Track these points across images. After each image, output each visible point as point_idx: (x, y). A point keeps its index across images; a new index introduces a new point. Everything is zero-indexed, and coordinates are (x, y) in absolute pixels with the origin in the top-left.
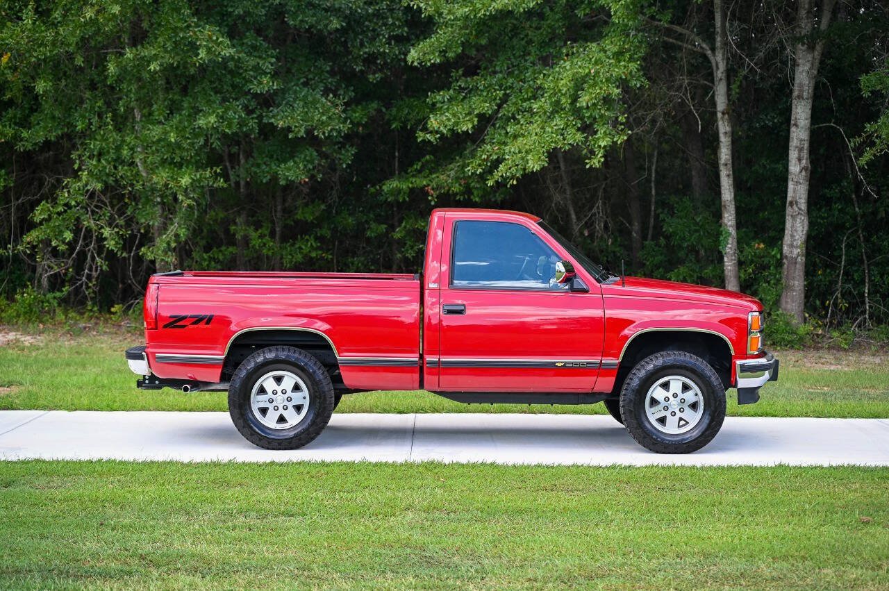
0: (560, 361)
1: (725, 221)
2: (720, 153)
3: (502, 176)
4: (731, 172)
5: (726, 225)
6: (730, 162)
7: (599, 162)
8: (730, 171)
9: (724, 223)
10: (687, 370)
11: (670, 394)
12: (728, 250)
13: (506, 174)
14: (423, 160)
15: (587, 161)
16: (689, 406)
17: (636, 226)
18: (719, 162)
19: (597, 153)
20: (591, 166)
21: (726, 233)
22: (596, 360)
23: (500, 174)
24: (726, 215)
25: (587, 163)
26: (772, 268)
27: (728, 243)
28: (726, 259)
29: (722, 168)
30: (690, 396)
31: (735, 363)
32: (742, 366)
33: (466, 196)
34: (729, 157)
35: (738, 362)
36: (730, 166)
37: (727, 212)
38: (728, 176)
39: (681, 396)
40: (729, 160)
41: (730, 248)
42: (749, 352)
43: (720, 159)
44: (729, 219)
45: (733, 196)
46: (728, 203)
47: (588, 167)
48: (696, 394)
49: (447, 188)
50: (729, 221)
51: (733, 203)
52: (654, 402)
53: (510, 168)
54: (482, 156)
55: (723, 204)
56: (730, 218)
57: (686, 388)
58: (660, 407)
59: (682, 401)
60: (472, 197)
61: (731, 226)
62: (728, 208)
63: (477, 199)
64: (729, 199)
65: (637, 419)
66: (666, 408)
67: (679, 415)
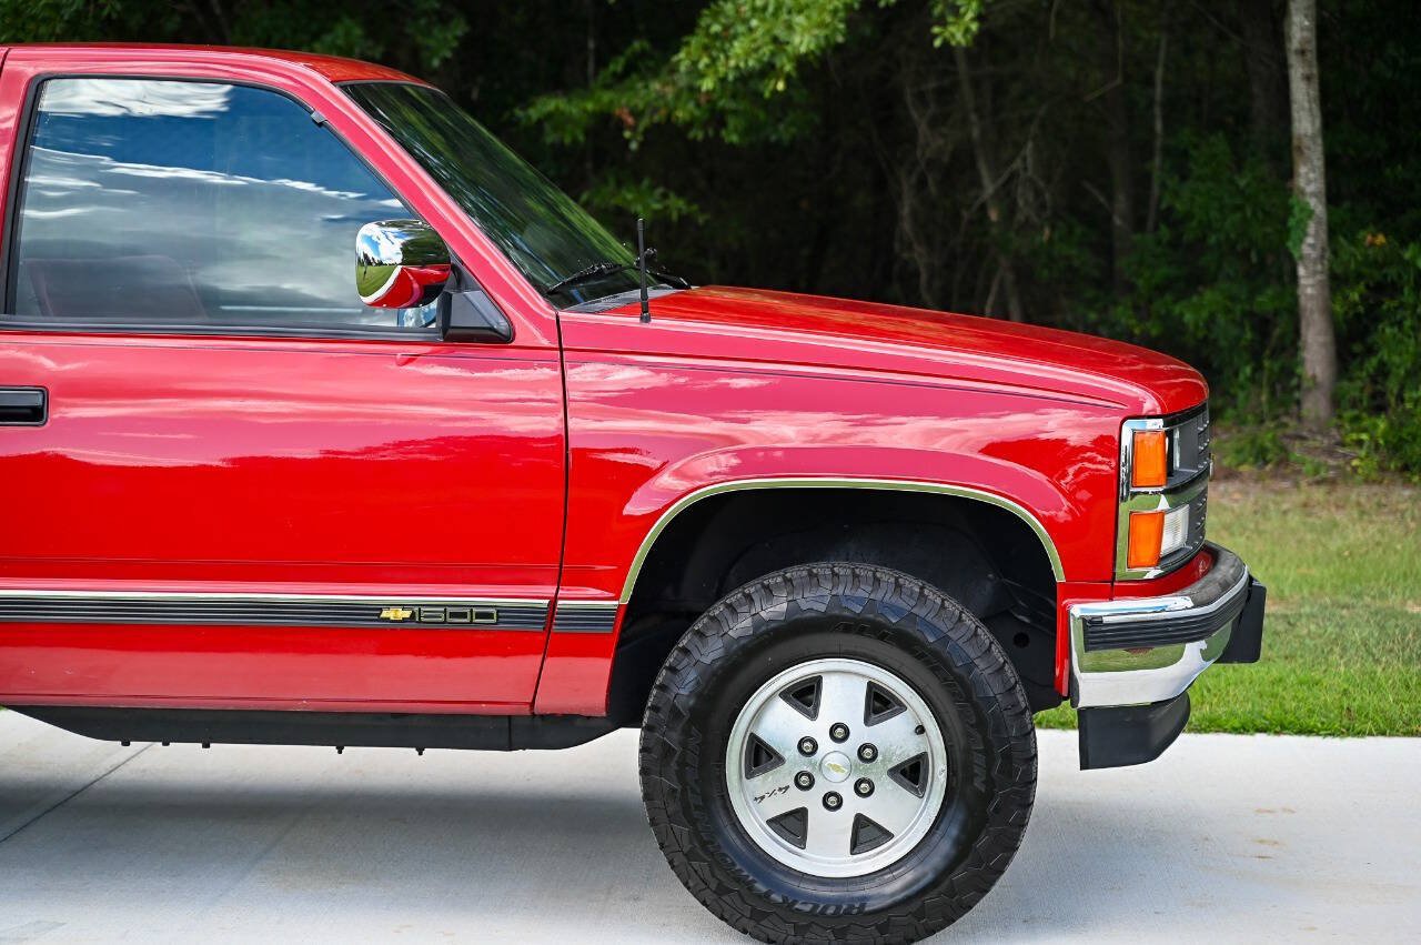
0: (396, 602)
1: (1301, 182)
2: (1290, 26)
3: (737, 67)
4: (1315, 71)
5: (1303, 193)
6: (1312, 46)
7: (967, 30)
8: (1310, 66)
9: (1299, 188)
10: (882, 637)
11: (819, 729)
12: (1306, 250)
13: (746, 62)
14: (629, 52)
15: (936, 30)
16: (893, 772)
17: (1121, 203)
18: (1288, 45)
19: (962, 10)
20: (946, 43)
21: (1302, 210)
22: (533, 597)
23: (732, 63)
24: (1302, 170)
25: (935, 36)
26: (1406, 291)
27: (1306, 234)
28: (1301, 271)
29: (1293, 60)
30: (898, 737)
31: (1067, 615)
32: (1091, 625)
33: (711, 132)
34: (1310, 35)
35: (1079, 610)
36: (1312, 56)
37: (1305, 164)
38: (1308, 78)
39: (860, 733)
40: (1305, 41)
41: (1312, 246)
42: (1122, 571)
43: (1290, 39)
44: (1309, 178)
45: (1318, 123)
46: (1307, 142)
47: (937, 43)
48: (921, 730)
49: (663, 112)
50: (1309, 182)
51: (1319, 141)
52: (761, 756)
53: (756, 50)
54: (708, 27)
55: (1295, 142)
56: (1312, 176)
57: (879, 704)
58: (783, 775)
59: (867, 754)
60: (723, 133)
61: (1314, 195)
62: (1306, 151)
63: (734, 138)
64: (1310, 132)
65: (692, 822)
66: (804, 782)
67: (853, 805)
